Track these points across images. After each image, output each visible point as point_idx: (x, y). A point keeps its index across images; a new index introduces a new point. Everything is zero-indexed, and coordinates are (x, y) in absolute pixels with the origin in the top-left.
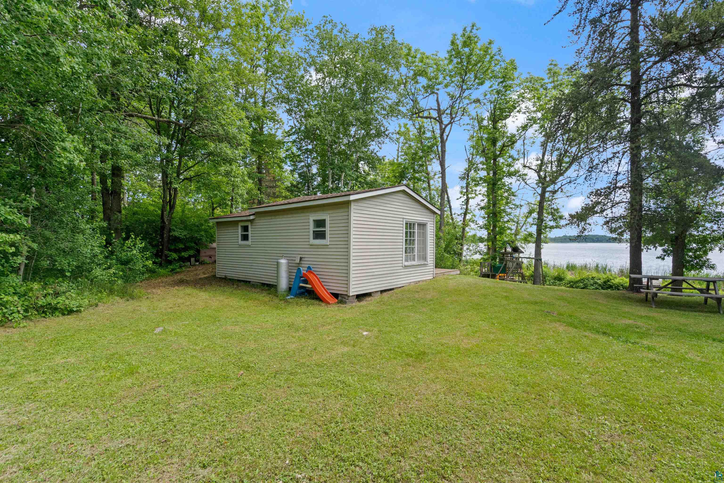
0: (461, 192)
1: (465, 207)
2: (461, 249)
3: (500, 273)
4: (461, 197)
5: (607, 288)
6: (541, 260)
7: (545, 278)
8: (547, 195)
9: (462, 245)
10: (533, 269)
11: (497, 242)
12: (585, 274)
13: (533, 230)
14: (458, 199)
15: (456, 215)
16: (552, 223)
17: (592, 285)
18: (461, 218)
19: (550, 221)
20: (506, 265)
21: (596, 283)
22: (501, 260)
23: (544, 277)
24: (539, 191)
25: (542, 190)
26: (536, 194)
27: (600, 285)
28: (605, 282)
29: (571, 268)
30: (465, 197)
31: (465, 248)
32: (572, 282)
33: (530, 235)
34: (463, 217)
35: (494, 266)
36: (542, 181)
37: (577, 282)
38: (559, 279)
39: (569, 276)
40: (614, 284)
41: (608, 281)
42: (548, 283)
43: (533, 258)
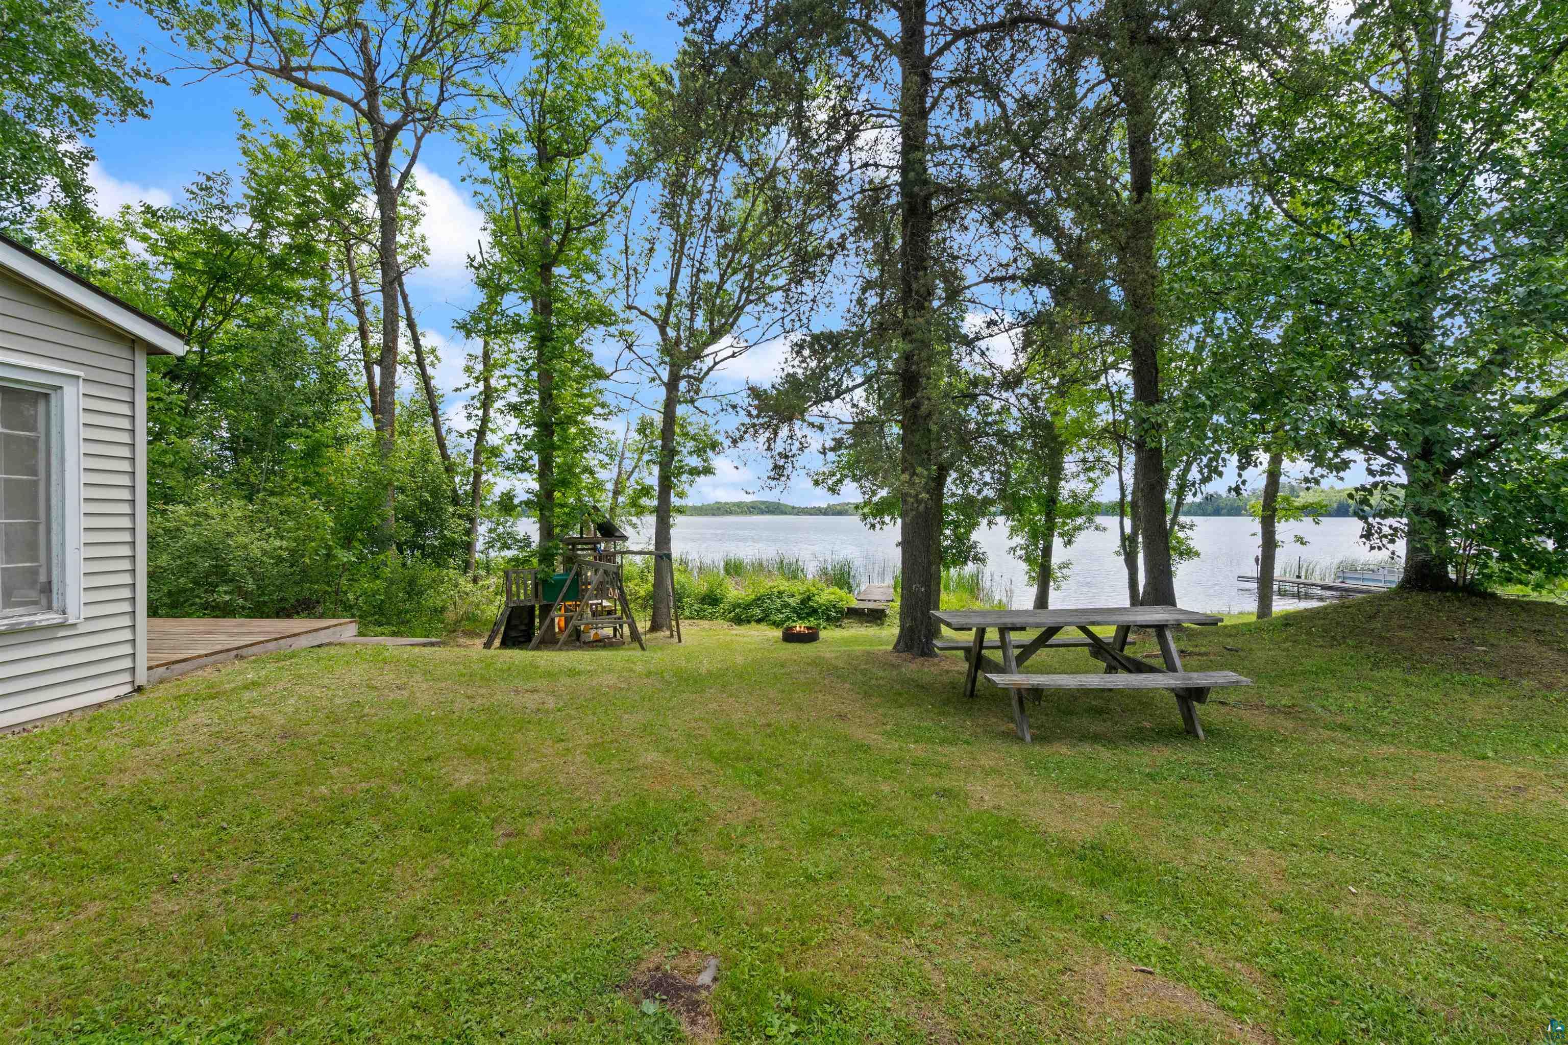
0: (468, 370)
1: (480, 413)
2: (468, 532)
3: (563, 600)
4: (468, 385)
5: (809, 615)
6: (669, 556)
7: (680, 600)
8: (683, 385)
9: (472, 520)
10: (651, 579)
11: (558, 510)
12: (767, 585)
13: (652, 477)
14: (457, 390)
15: (454, 434)
16: (694, 461)
17: (779, 611)
18: (469, 444)
19: (690, 453)
20: (578, 574)
21: (786, 605)
22: (570, 560)
23: (679, 598)
24: (665, 375)
25: (671, 372)
26: (658, 382)
27: (794, 610)
28: (803, 602)
29: (733, 568)
30: (481, 385)
31: (482, 529)
32: (739, 605)
33: (646, 491)
34: (474, 440)
35: (544, 581)
36: (669, 348)
37: (748, 606)
38: (712, 599)
39: (734, 592)
40: (821, 605)
41: (809, 598)
42: (687, 613)
43: (650, 553)
